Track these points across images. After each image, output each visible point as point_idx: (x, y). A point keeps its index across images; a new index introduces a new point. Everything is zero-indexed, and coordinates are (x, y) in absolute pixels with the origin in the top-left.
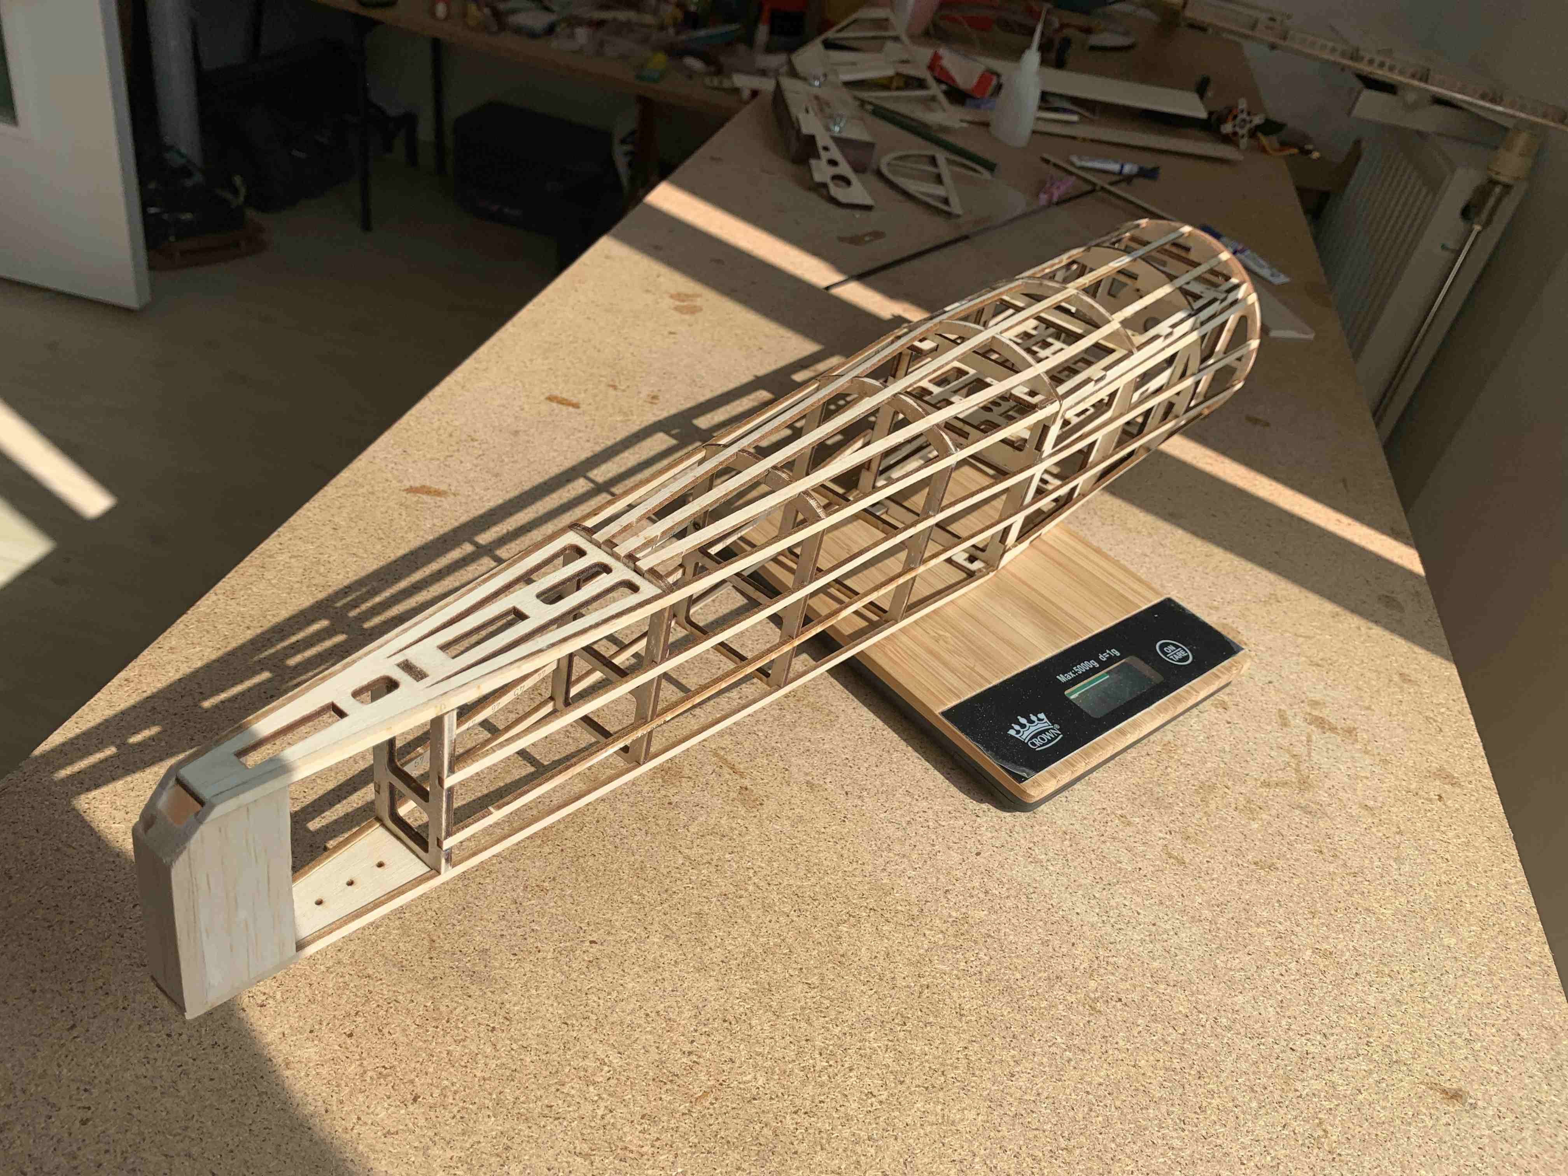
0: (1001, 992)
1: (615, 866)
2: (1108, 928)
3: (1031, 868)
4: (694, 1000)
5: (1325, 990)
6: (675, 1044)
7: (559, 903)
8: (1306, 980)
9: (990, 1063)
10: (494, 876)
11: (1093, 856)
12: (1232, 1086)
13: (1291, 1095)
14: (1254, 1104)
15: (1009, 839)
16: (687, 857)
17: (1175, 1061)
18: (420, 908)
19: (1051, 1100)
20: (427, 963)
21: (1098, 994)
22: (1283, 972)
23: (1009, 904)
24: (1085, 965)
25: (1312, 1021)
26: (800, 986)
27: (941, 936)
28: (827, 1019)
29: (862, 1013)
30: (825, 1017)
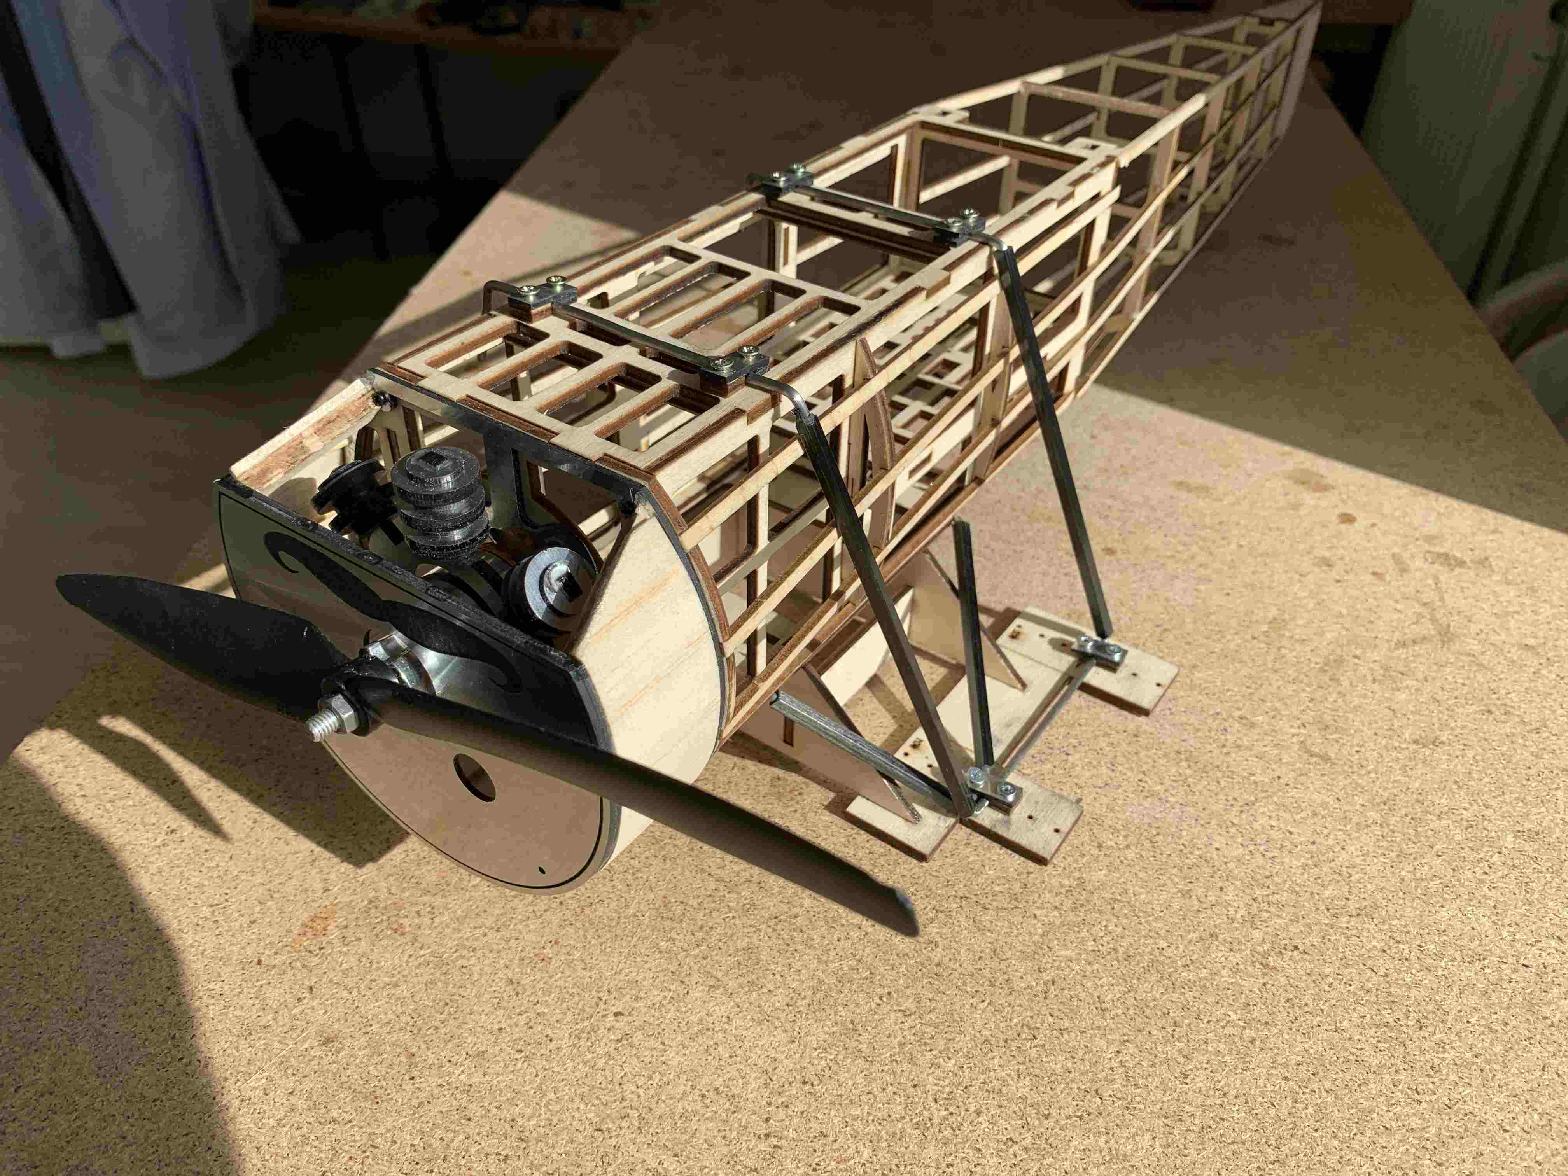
0: (1147, 970)
1: (631, 911)
2: (1260, 860)
3: (1146, 804)
4: (760, 1062)
5: (1543, 881)
6: (746, 1128)
7: (568, 973)
8: (1516, 872)
9: (1153, 1066)
10: (479, 953)
11: (1219, 774)
12: (1465, 1030)
13: (1540, 1026)
14: (1498, 1048)
15: (1113, 775)
16: (719, 880)
17: (1384, 1012)
18: (390, 1015)
19: (1243, 1099)
20: (408, 1086)
21: (1267, 947)
22: (1487, 870)
23: (1131, 854)
24: (1242, 912)
25: (1539, 923)
26: (893, 1015)
27: (1056, 913)
28: (934, 1053)
29: (978, 1035)
30: (931, 1050)
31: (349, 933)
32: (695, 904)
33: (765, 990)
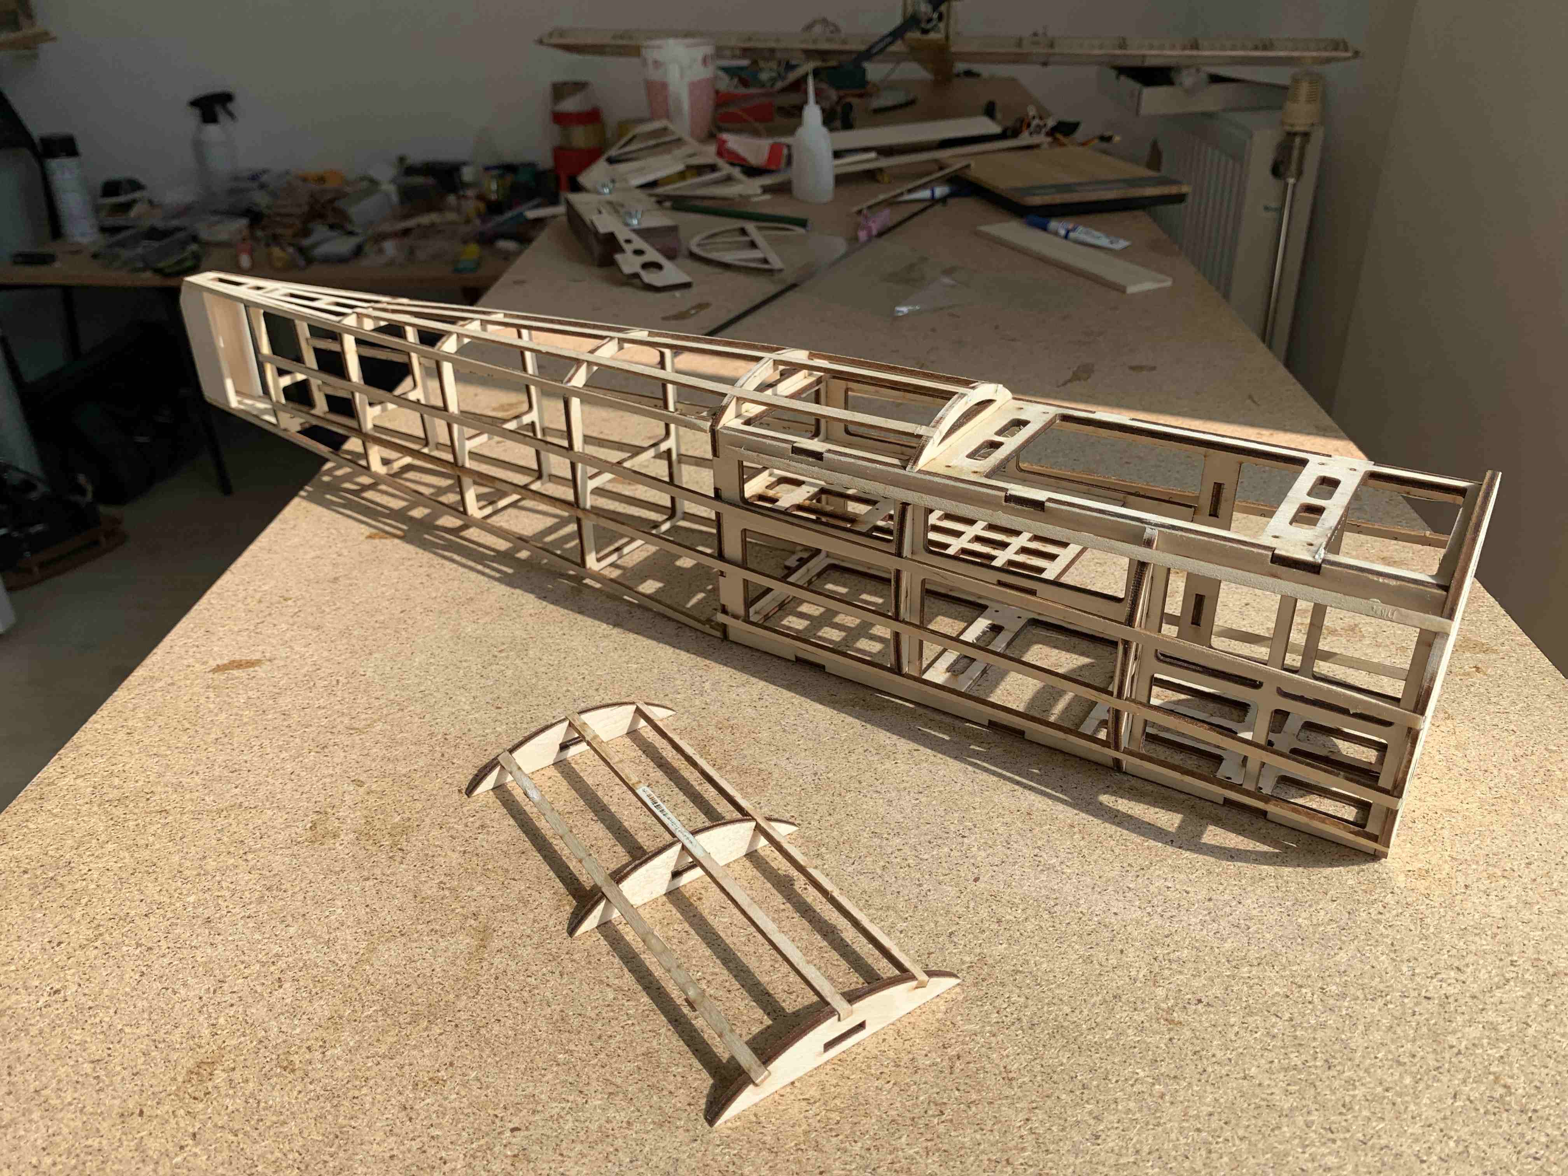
0: (1052, 1036)
1: (528, 1026)
2: (1157, 919)
3: (1043, 877)
4: (662, 1165)
5: (1437, 917)
7: (463, 1093)
8: (1411, 910)
9: (1063, 1130)
10: (372, 1082)
11: (1112, 843)
12: (1373, 1065)
13: (1447, 1056)
14: (1408, 1080)
15: (1009, 852)
17: (1292, 1056)
18: (278, 1154)
19: (1156, 1155)
21: (1171, 1003)
22: (1381, 909)
23: (1030, 927)
24: (1144, 971)
25: (1437, 956)
26: (797, 1104)
28: (840, 1137)
29: (884, 1116)
30: (837, 1136)
31: (237, 1076)
32: (593, 1015)
33: (665, 1092)
